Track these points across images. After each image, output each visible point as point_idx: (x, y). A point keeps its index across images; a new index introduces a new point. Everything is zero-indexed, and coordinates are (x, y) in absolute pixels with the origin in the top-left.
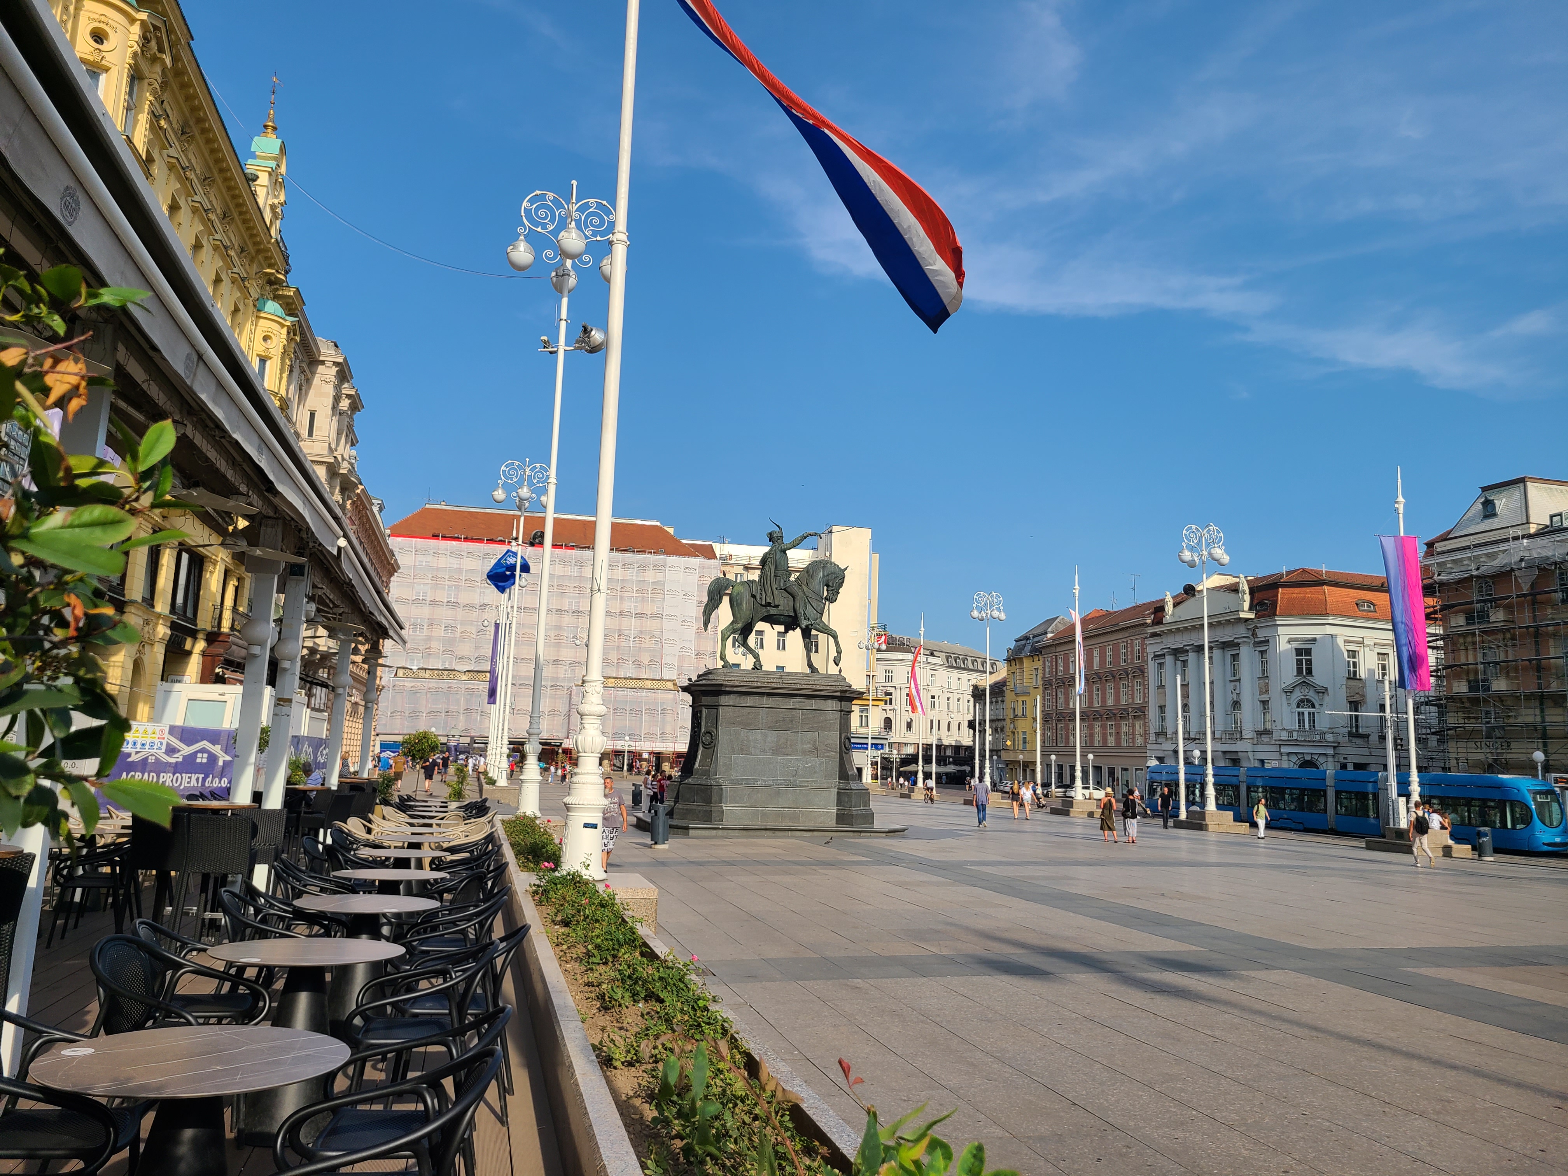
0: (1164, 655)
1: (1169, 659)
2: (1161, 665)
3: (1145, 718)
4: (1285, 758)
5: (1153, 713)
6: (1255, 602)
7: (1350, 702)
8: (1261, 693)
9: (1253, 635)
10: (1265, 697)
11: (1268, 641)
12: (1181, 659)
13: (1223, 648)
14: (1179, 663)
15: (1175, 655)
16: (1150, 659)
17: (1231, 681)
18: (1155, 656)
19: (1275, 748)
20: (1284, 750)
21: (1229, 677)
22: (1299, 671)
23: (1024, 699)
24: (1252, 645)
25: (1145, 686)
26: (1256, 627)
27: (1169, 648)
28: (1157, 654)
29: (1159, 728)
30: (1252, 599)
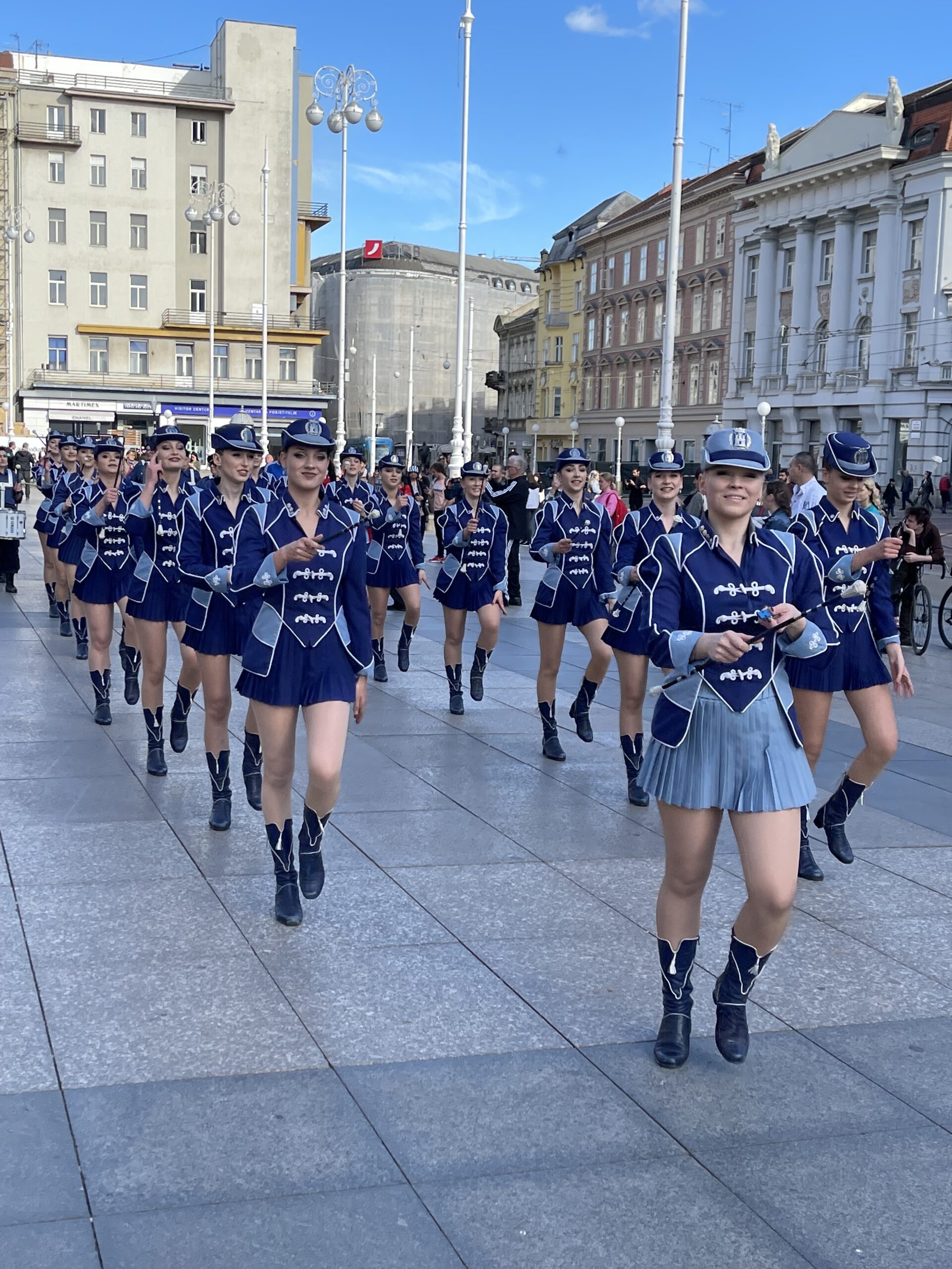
0: (757, 242)
1: (765, 250)
2: (754, 259)
3: (722, 356)
4: (933, 414)
5: (735, 345)
6: (912, 131)
8: (906, 300)
9: (902, 193)
10: (910, 307)
11: (926, 202)
12: (786, 246)
13: (852, 222)
14: (781, 254)
15: (776, 240)
16: (737, 251)
17: (861, 281)
18: (746, 245)
19: (919, 398)
20: (935, 399)
21: (857, 274)
23: (558, 333)
24: (898, 211)
25: (727, 299)
26: (909, 177)
27: (767, 227)
28: (748, 240)
29: (743, 372)
30: (907, 125)
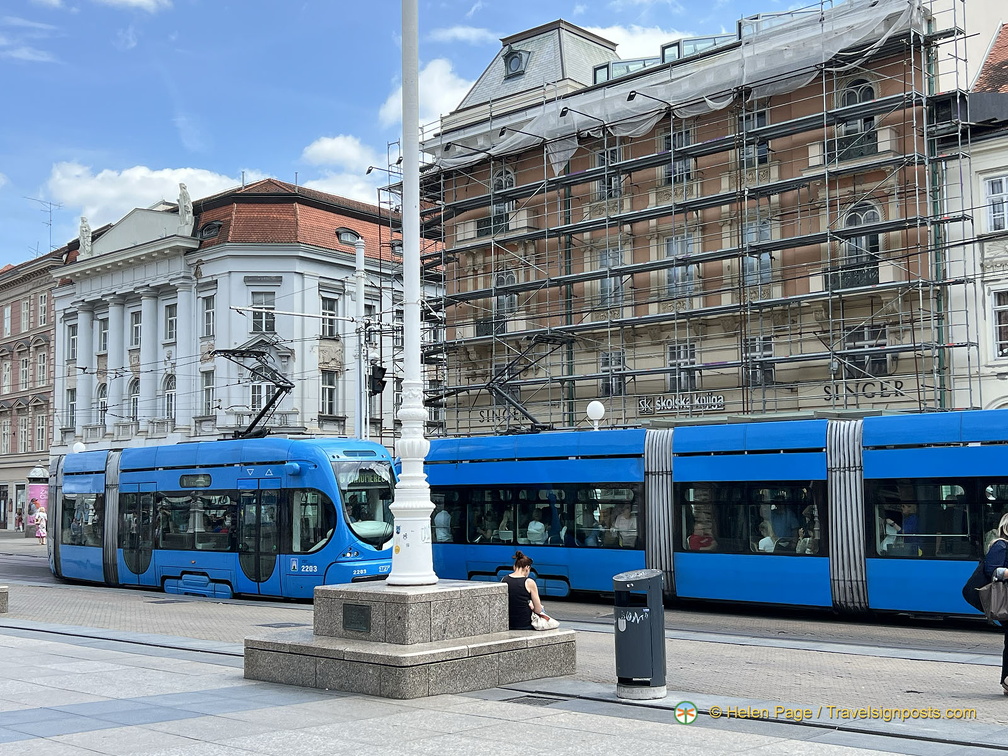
0: (76, 313)
1: (82, 319)
2: (74, 328)
3: (48, 409)
5: (59, 400)
6: (200, 225)
7: (324, 372)
8: (204, 361)
9: (195, 275)
10: (208, 366)
11: (216, 282)
12: (100, 317)
13: (155, 297)
14: (97, 324)
15: (91, 311)
16: (58, 321)
17: (166, 345)
18: (65, 315)
21: (163, 339)
22: (257, 327)
24: (194, 290)
25: (51, 361)
26: (201, 262)
27: (83, 301)
28: (67, 312)
29: (67, 422)
30: (197, 222)
